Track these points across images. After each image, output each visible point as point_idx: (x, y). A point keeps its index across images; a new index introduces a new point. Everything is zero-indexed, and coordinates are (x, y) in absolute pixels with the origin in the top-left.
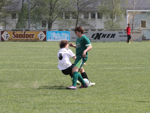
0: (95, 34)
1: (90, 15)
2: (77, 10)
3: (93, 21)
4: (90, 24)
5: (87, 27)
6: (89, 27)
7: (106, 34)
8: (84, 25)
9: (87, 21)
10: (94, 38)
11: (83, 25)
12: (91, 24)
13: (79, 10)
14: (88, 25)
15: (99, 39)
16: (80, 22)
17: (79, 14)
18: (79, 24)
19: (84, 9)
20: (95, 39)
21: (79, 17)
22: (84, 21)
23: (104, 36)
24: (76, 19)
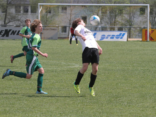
0: (3, 31)
1: (22, 8)
2: (6, 3)
3: (24, 16)
4: (20, 19)
5: (17, 22)
6: (19, 22)
7: (16, 31)
8: (14, 20)
9: (17, 16)
10: (1, 35)
11: (12, 20)
12: (22, 19)
13: (8, 3)
14: (19, 20)
15: (8, 36)
16: (9, 17)
17: (8, 7)
18: (8, 19)
19: (14, 2)
20: (3, 36)
21: (8, 11)
22: (14, 16)
23: (14, 33)
24: (5, 13)
